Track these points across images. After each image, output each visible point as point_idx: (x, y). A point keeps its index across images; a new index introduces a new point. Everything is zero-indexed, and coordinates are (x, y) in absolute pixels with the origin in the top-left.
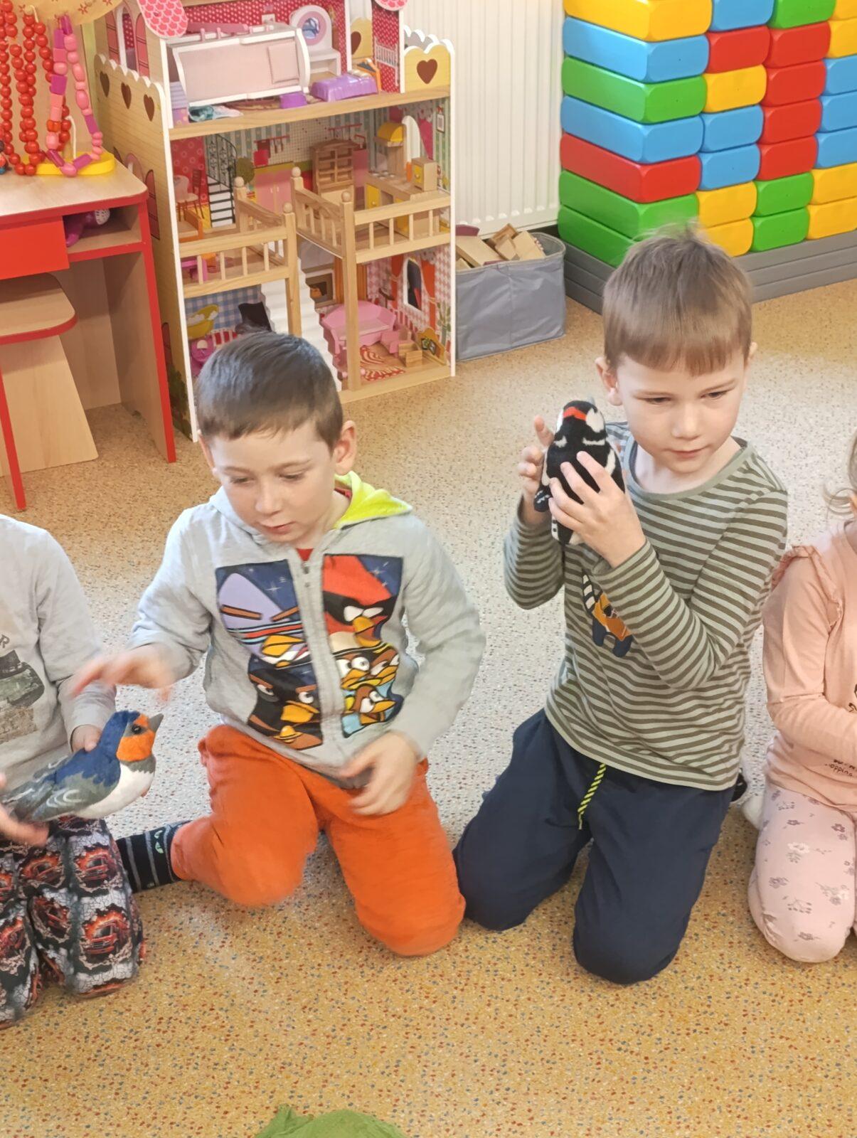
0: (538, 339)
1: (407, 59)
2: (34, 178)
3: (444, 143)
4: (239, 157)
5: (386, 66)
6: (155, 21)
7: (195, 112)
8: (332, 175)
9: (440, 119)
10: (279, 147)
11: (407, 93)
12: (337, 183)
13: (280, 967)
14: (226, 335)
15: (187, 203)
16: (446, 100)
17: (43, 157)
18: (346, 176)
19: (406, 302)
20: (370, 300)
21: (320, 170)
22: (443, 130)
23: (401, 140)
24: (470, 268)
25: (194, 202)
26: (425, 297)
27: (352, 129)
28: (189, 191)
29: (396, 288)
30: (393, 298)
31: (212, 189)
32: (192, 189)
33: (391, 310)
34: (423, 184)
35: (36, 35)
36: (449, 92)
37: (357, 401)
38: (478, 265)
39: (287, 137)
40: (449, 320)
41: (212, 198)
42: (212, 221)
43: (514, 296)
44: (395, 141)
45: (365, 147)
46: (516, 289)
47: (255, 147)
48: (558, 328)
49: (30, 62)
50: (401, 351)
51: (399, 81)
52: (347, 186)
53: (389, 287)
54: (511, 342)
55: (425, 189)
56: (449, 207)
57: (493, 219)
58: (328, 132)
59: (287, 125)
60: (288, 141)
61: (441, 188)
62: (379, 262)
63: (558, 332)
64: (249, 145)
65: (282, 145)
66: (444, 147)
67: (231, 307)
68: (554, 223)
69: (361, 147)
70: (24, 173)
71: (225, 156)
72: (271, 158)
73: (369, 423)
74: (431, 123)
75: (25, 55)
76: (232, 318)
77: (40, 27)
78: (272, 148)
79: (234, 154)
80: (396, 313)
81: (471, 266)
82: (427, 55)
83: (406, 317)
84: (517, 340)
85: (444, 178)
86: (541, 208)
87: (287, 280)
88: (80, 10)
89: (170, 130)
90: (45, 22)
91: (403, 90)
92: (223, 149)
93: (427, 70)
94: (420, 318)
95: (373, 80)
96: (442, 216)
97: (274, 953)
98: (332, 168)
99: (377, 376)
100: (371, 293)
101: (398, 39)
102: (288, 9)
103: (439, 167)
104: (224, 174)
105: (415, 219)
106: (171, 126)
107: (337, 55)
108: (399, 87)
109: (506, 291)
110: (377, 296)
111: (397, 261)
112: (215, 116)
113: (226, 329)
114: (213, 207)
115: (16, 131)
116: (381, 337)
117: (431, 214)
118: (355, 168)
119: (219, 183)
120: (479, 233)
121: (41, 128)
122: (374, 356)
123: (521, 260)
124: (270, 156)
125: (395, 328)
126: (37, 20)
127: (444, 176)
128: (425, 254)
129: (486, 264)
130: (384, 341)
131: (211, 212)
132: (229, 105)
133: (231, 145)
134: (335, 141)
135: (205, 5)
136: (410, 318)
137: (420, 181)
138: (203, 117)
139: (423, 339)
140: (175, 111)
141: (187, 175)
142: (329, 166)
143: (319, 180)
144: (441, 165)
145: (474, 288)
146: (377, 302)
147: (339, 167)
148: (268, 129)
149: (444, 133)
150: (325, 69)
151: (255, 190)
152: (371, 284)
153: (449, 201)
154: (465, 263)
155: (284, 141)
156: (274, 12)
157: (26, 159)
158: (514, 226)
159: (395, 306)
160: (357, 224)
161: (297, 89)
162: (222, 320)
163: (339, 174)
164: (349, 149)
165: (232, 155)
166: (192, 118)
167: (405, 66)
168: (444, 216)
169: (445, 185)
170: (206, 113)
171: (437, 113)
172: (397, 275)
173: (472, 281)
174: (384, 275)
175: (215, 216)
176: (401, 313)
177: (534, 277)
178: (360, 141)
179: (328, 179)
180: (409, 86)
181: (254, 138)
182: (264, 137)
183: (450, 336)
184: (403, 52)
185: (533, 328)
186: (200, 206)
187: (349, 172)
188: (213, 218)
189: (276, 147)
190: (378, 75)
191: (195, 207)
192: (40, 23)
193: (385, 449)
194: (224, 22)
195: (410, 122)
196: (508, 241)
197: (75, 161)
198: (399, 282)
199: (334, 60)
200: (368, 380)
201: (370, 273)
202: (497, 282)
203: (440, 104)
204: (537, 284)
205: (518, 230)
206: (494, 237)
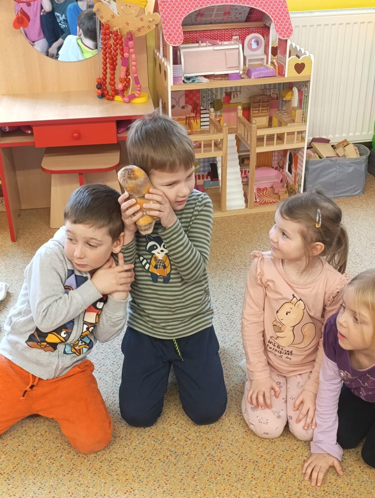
0: (348, 195)
1: (290, 62)
2: (112, 102)
3: (306, 101)
4: (216, 99)
5: (281, 64)
6: (169, 38)
7: (188, 79)
8: (259, 110)
9: (306, 90)
10: (236, 96)
11: (288, 77)
12: (260, 114)
13: (87, 491)
14: (203, 176)
15: (190, 117)
16: (309, 82)
17: (116, 92)
18: (266, 111)
19: (287, 170)
20: (273, 167)
21: (253, 108)
22: (306, 95)
23: (291, 97)
24: (319, 159)
25: (194, 117)
26: (293, 170)
27: (272, 90)
28: (191, 112)
29: (284, 163)
30: (282, 167)
31: (202, 112)
32: (193, 111)
33: (281, 173)
34: (295, 119)
35: (118, 40)
36: (310, 79)
37: (250, 214)
38: (324, 158)
39: (240, 91)
40: (301, 182)
41: (202, 116)
42: (201, 126)
43: (338, 174)
44: (287, 98)
45: (277, 98)
46: (340, 171)
47: (224, 95)
48: (359, 191)
49: (115, 51)
50: (280, 193)
51: (285, 72)
52: (266, 116)
53: (282, 162)
54: (334, 195)
55: (296, 122)
56: (306, 131)
57: (339, 136)
58: (260, 91)
59: (241, 87)
60: (240, 93)
61: (303, 122)
62: (278, 151)
63: (359, 193)
64: (221, 94)
65: (237, 95)
66: (306, 103)
67: (206, 164)
68: (371, 141)
69: (276, 98)
70: (108, 99)
71: (210, 98)
72: (232, 100)
73: (251, 225)
74: (303, 91)
75: (113, 48)
76: (206, 169)
77: (120, 37)
78: (232, 96)
79: (214, 97)
80: (283, 175)
81: (320, 158)
82: (300, 61)
83: (286, 177)
84: (337, 194)
85: (305, 117)
86: (364, 133)
87: (222, 156)
88: (137, 30)
89: (171, 86)
90: (123, 34)
91: (286, 76)
92: (209, 94)
93: (300, 68)
94: (290, 177)
95: (274, 70)
96: (303, 134)
97: (88, 483)
98: (259, 107)
99: (265, 202)
100: (274, 164)
101: (286, 52)
102: (245, 34)
103: (303, 112)
104: (209, 106)
105: (287, 135)
106: (172, 84)
107: (265, 57)
108: (285, 75)
109: (334, 171)
110: (277, 166)
111: (285, 151)
112: (197, 81)
113: (203, 174)
114: (202, 120)
115: (108, 80)
116: (273, 185)
117: (296, 133)
118: (270, 108)
119: (206, 109)
120: (330, 142)
121: (117, 80)
122: (268, 193)
123: (347, 157)
124: (231, 100)
125: (282, 181)
126: (119, 34)
127: (305, 116)
128: (295, 150)
129: (327, 157)
130: (274, 186)
131: (201, 122)
132: (205, 76)
133: (213, 93)
134: (263, 95)
135: (206, 30)
136: (288, 178)
137: (294, 117)
138: (191, 81)
139: (291, 189)
140: (175, 78)
141: (191, 105)
142: (258, 106)
143: (253, 112)
144: (304, 111)
145: (318, 168)
146: (276, 169)
147: (262, 107)
148: (231, 88)
149: (307, 97)
150: (260, 62)
151: (223, 114)
152: (274, 160)
153: (306, 128)
154: (317, 156)
155: (238, 93)
156: (239, 35)
157: (110, 93)
158: (348, 140)
159: (283, 171)
160: (258, 135)
161: (238, 71)
162: (202, 169)
163: (262, 110)
164: (268, 99)
165: (213, 98)
166: (186, 81)
167: (288, 65)
168: (303, 135)
169: (304, 120)
170: (192, 79)
171: (305, 87)
172: (285, 158)
173: (317, 165)
174: (280, 157)
175: (202, 124)
176: (285, 175)
177: (349, 166)
178: (275, 96)
179: (257, 112)
180: (290, 74)
181: (224, 91)
182: (229, 91)
183: (300, 189)
184: (288, 59)
185: (346, 190)
186: (196, 119)
187: (267, 109)
188: (201, 125)
189: (234, 95)
190: (277, 68)
191: (194, 119)
192: (120, 35)
193: (253, 239)
194: (211, 39)
195: (295, 90)
196: (341, 148)
197: (129, 96)
198: (285, 161)
199: (263, 59)
200: (260, 204)
201: (274, 155)
202: (330, 167)
203: (306, 84)
204: (351, 169)
205: (350, 142)
206: (337, 145)
